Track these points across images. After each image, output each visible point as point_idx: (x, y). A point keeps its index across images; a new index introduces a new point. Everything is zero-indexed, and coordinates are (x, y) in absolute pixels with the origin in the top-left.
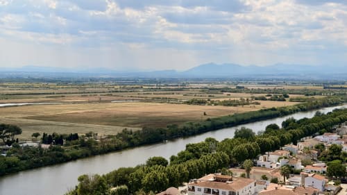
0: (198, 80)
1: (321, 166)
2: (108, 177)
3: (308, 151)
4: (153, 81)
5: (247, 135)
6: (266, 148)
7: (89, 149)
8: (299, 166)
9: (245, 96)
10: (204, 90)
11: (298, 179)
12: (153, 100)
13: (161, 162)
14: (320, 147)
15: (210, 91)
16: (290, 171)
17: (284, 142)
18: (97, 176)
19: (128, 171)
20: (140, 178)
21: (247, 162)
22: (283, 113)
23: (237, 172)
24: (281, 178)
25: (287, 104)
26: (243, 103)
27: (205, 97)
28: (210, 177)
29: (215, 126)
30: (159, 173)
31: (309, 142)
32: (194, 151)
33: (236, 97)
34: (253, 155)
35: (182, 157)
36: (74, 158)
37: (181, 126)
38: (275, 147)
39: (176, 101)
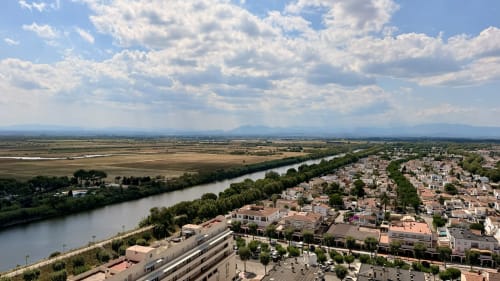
0: (239, 137)
1: (325, 198)
2: (172, 209)
3: (316, 187)
4: (206, 138)
5: (275, 176)
6: (287, 185)
7: (158, 188)
8: (310, 198)
9: (272, 148)
10: (243, 144)
11: (309, 207)
12: (206, 152)
13: (212, 196)
14: (324, 184)
15: (247, 145)
16: (304, 202)
17: (300, 181)
18: (165, 209)
19: (187, 204)
20: (196, 209)
21: (274, 196)
22: (299, 160)
23: (267, 203)
24: (298, 207)
25: (302, 154)
26: (271, 153)
27: (244, 149)
28: (248, 207)
29: (252, 170)
30: (211, 205)
31: (316, 181)
32: (236, 189)
33: (266, 149)
34: (278, 191)
35: (228, 193)
36: (147, 195)
37: (226, 171)
38: (293, 185)
39: (223, 152)
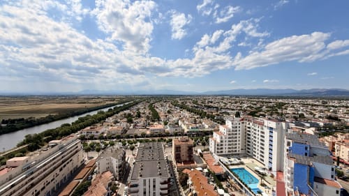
0: (83, 95)
1: (125, 120)
2: (42, 134)
3: (121, 115)
4: (63, 96)
5: (102, 113)
6: (108, 116)
7: (31, 124)
8: (119, 120)
9: (101, 100)
10: (85, 99)
11: (119, 124)
12: (63, 103)
13: (68, 125)
14: (125, 114)
15: (88, 99)
16: (116, 122)
17: (114, 114)
18: (36, 135)
19: (52, 130)
20: (58, 132)
21: (102, 121)
22: (113, 105)
23: (99, 125)
24: (113, 125)
25: (115, 102)
26: (99, 103)
27: (86, 101)
28: (89, 128)
29: (90, 110)
30: (67, 129)
31: (121, 113)
32: (82, 120)
33: (98, 100)
34: (104, 119)
35: (77, 122)
36: (22, 128)
37: (76, 112)
38: (111, 116)
39: (74, 103)
